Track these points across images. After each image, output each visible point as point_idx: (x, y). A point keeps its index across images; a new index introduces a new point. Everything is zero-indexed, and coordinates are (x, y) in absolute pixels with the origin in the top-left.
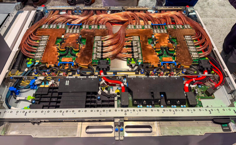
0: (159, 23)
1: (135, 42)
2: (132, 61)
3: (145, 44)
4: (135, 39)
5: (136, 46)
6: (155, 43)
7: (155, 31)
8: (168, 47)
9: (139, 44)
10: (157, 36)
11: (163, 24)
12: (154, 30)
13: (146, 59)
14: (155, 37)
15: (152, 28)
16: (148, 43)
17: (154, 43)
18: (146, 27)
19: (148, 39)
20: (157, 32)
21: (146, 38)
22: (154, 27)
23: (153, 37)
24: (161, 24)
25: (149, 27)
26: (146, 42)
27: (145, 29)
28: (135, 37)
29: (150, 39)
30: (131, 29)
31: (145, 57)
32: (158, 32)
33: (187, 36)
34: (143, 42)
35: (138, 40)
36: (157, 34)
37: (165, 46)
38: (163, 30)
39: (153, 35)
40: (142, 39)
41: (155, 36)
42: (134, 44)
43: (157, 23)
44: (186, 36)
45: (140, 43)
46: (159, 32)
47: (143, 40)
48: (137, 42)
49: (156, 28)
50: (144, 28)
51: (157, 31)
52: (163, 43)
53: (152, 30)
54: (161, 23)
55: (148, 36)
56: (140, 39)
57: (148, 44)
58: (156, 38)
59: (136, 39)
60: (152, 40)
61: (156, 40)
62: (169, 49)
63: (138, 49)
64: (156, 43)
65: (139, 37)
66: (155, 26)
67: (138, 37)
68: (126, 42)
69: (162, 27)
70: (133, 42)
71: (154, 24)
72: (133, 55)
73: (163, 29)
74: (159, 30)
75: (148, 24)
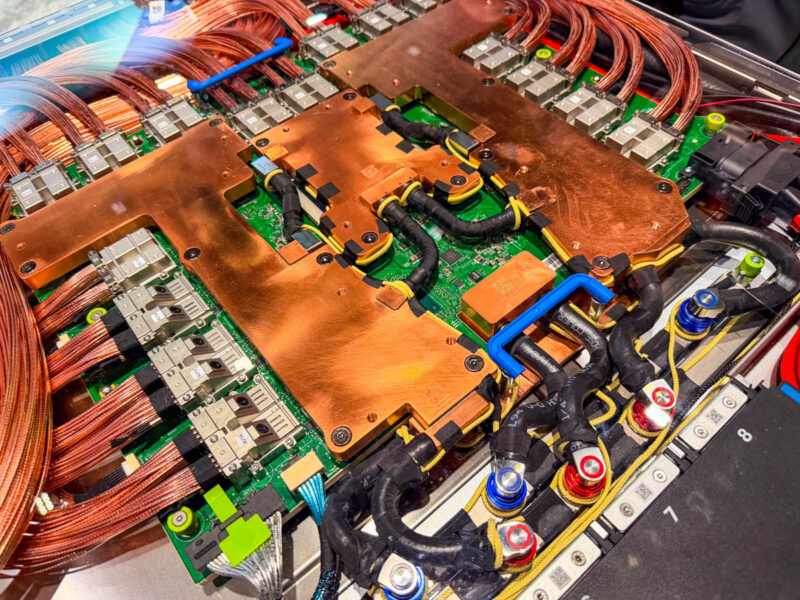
0: (236, 60)
1: (144, 294)
2: (222, 529)
3: (234, 262)
4: (121, 274)
5: (170, 330)
6: (315, 213)
7: (249, 118)
8: (426, 186)
9: (184, 293)
10: (295, 147)
11: (268, 48)
12: (241, 116)
13: (346, 404)
14: (279, 163)
15: (212, 116)
16: (257, 238)
17: (302, 215)
18: (164, 126)
19: (236, 204)
20: (271, 121)
21: (213, 206)
22: (221, 95)
23: (265, 166)
24: (254, 58)
25: (191, 116)
26: (236, 236)
27: (163, 149)
28: (110, 253)
29: (253, 194)
30: (52, 202)
31: (321, 387)
32: (272, 114)
33: (483, 47)
34: (212, 256)
35: (165, 262)
36: (278, 137)
37: (399, 192)
38: (296, 87)
39: (254, 152)
40: (188, 233)
41: (273, 152)
42: (145, 323)
43: (223, 68)
44: (470, 52)
45: (193, 279)
46: (286, 114)
47: (204, 236)
48: (161, 288)
49: (242, 99)
50: (153, 141)
51: (261, 113)
52: (369, 172)
53: (223, 126)
54: (256, 50)
55: (223, 180)
56: (166, 242)
57: (263, 249)
58: (296, 162)
59: (138, 264)
60: (277, 196)
61: (302, 183)
62: (441, 195)
63: (201, 346)
64: (321, 202)
65: (154, 229)
66: (228, 90)
67: (142, 235)
68: (63, 340)
69: (282, 74)
70: (123, 305)
71: (205, 81)
72: (196, 454)
73: (290, 78)
74: (271, 101)
75: (162, 99)
